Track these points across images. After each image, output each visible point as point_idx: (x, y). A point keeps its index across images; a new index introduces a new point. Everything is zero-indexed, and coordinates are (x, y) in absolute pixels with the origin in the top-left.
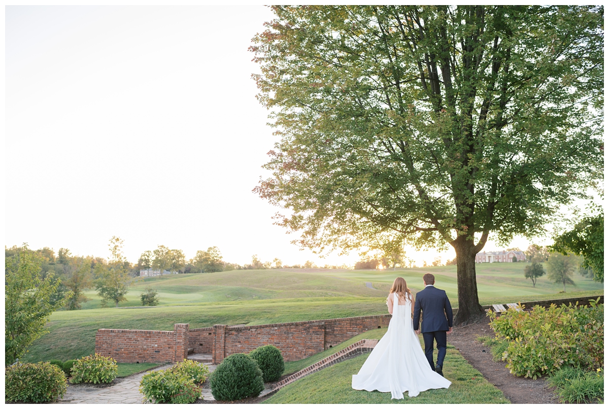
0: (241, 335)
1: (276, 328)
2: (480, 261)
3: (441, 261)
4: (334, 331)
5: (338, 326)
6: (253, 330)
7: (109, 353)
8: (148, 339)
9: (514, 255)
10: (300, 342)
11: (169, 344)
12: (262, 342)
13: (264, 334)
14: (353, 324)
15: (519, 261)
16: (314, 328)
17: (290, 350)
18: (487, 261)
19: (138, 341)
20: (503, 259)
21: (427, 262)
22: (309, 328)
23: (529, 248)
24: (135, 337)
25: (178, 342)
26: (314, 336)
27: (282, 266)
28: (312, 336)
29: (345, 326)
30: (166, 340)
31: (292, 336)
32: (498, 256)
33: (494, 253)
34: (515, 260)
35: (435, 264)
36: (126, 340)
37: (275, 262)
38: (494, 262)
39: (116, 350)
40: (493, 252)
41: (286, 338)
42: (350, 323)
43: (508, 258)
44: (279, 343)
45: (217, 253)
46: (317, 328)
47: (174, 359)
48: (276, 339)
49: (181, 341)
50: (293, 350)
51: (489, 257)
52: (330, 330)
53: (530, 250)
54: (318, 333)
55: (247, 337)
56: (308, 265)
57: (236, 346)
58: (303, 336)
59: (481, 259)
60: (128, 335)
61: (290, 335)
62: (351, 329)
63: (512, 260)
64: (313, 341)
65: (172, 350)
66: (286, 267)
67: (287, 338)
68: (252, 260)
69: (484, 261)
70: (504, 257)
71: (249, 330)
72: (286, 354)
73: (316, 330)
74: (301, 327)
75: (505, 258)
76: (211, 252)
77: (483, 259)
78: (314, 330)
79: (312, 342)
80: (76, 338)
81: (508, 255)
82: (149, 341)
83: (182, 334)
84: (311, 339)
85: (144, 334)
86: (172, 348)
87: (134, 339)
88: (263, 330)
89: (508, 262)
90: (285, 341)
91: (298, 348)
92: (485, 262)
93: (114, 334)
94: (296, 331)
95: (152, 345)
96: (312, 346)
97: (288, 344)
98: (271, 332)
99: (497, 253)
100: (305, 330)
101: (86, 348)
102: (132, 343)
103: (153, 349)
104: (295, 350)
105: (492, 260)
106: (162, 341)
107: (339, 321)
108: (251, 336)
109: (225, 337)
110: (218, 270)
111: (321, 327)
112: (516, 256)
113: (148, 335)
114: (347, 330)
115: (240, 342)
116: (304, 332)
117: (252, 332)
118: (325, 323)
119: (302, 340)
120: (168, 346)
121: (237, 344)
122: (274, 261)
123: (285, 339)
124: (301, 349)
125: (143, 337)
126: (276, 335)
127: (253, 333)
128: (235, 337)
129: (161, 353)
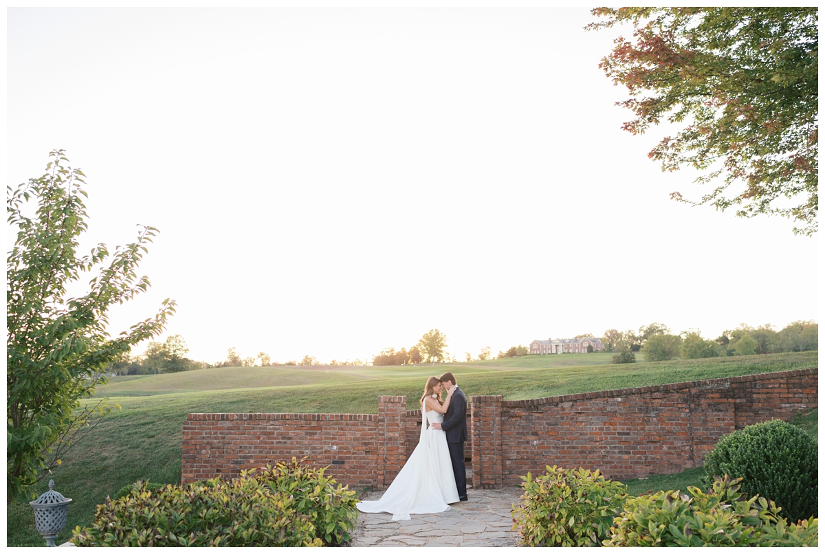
0: (538, 418)
1: (619, 399)
2: (545, 352)
3: (491, 354)
4: (752, 401)
5: (761, 391)
6: (567, 405)
7: (218, 471)
8: (315, 434)
9: (589, 343)
10: (675, 429)
11: (365, 444)
12: (588, 431)
13: (593, 414)
14: (794, 385)
15: (597, 351)
16: (710, 395)
17: (655, 448)
18: (554, 351)
19: (290, 438)
20: (575, 348)
21: (471, 355)
22: (698, 396)
23: (606, 334)
24: (282, 429)
25: (390, 439)
26: (712, 415)
27: (271, 363)
28: (706, 416)
29: (776, 391)
30: (358, 435)
31: (657, 415)
32: (568, 345)
33: (563, 341)
34: (590, 349)
35: (482, 358)
36: (259, 438)
37: (261, 358)
38: (564, 353)
39: (236, 463)
40: (561, 339)
41: (644, 420)
42: (788, 384)
43: (582, 347)
44: (628, 434)
45: (181, 344)
46: (718, 395)
47: (381, 478)
48: (621, 424)
49: (397, 435)
50: (661, 448)
51: (556, 346)
52: (744, 400)
53: (608, 336)
54: (721, 407)
55: (552, 421)
56: (307, 362)
57: (528, 442)
58: (683, 415)
59: (545, 349)
60: (262, 424)
61: (653, 414)
62: (791, 396)
63: (586, 350)
64: (710, 425)
65: (375, 457)
66: (275, 364)
67: (646, 421)
68: (227, 354)
69: (550, 352)
70: (577, 346)
71: (557, 405)
72: (646, 458)
73: (716, 400)
74: (676, 396)
75: (578, 348)
76: (171, 343)
77: (549, 349)
78: (711, 401)
79: (707, 429)
80: (109, 442)
81: (582, 343)
82: (316, 437)
83: (399, 418)
84: (705, 421)
85: (303, 422)
86: (375, 452)
87: (279, 434)
88: (589, 404)
89: (581, 353)
90: (643, 429)
91: (672, 443)
92: (552, 354)
93: (227, 424)
94: (665, 405)
95: (326, 447)
96: (708, 438)
97: (649, 435)
98: (609, 408)
99: (567, 341)
100: (686, 401)
101: (144, 463)
102: (275, 445)
103: (329, 458)
104: (665, 448)
105: (560, 351)
106: (348, 435)
107: (762, 379)
108: (563, 418)
109: (503, 423)
110: (183, 368)
111: (725, 394)
112: (592, 344)
113: (314, 424)
114: (782, 401)
115: (536, 434)
116: (684, 406)
117: (563, 409)
118: (732, 383)
119: (681, 424)
120: (364, 448)
121: (530, 438)
122: (259, 357)
123: (642, 424)
124: (680, 444)
125: (301, 428)
126: (621, 414)
127: (567, 411)
128: (523, 422)
129: (346, 466)
